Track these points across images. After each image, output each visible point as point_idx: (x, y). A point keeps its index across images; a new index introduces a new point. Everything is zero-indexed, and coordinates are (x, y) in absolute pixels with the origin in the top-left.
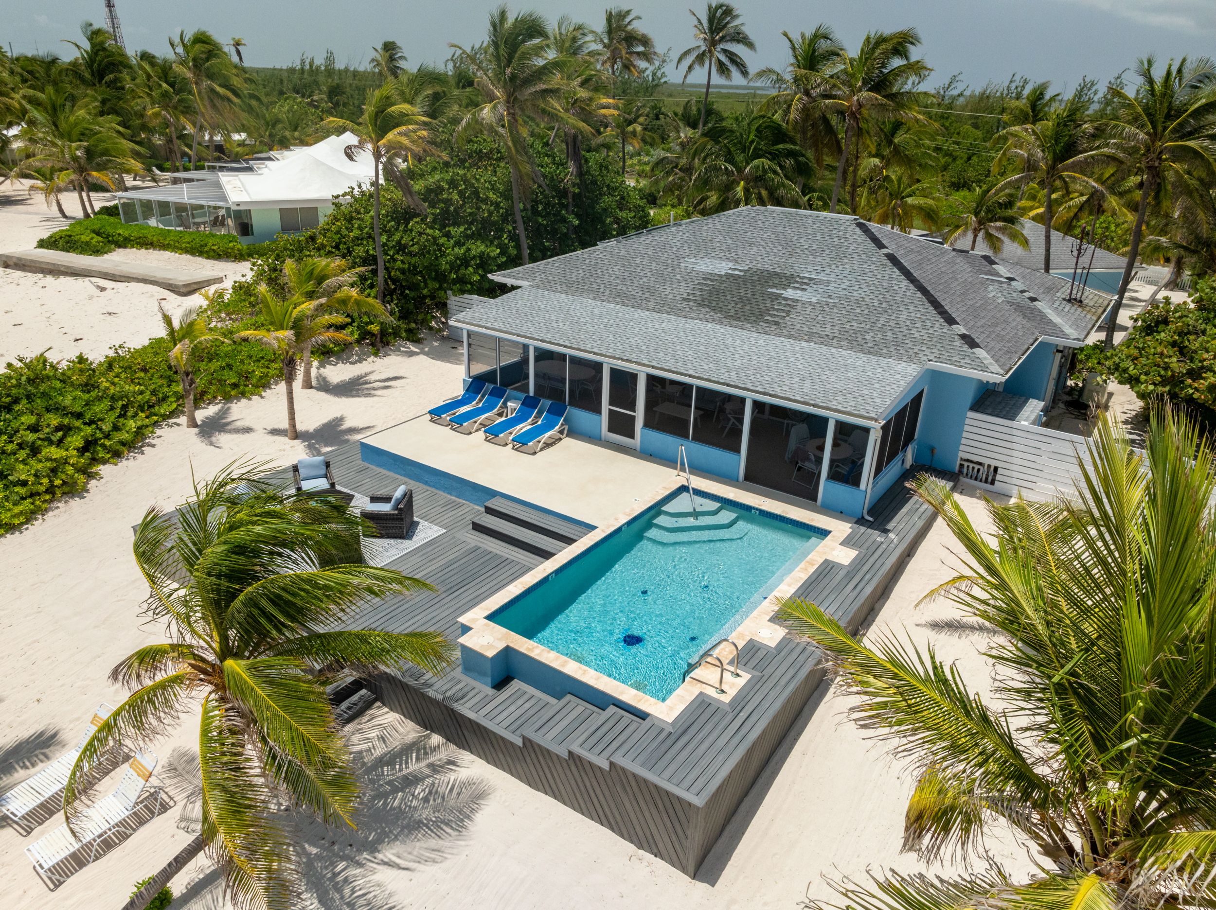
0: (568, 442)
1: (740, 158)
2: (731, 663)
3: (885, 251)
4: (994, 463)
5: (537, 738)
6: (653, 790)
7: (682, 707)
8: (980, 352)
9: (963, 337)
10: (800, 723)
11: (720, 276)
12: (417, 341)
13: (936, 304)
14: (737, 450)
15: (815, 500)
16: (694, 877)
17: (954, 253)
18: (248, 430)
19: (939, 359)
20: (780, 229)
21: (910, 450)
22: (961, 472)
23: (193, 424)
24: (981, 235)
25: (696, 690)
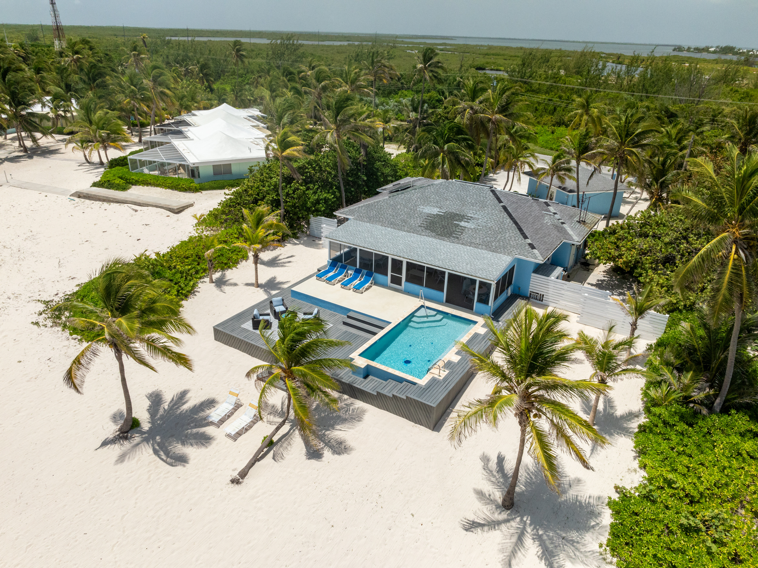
0: (374, 287)
1: (441, 141)
2: (442, 367)
3: (502, 204)
4: (542, 293)
5: (381, 392)
6: (420, 404)
7: (427, 381)
8: (535, 251)
9: (530, 244)
10: (465, 386)
11: (434, 215)
12: (297, 238)
13: (520, 230)
14: (443, 291)
15: (472, 310)
16: (433, 430)
17: (532, 201)
18: (235, 285)
19: (519, 254)
20: (459, 192)
21: (510, 289)
22: (530, 296)
23: (212, 281)
24: (555, 177)
25: (431, 376)
